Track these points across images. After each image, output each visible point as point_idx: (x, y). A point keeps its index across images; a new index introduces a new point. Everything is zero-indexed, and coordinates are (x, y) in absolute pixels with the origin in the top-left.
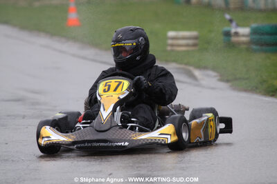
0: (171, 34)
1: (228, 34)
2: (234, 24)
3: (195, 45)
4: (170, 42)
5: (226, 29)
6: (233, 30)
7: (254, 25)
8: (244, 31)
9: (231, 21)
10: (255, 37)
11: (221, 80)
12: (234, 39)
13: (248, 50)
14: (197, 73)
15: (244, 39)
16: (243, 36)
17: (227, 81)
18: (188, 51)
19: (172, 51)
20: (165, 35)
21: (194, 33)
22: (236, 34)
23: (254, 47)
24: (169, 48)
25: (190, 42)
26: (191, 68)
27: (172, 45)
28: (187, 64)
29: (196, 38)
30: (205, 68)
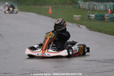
0: (75, 16)
2: (91, 14)
3: (81, 19)
4: (74, 18)
5: (89, 15)
6: (90, 15)
7: (95, 14)
8: (93, 16)
9: (90, 13)
10: (95, 17)
11: (86, 28)
12: (90, 18)
14: (81, 26)
15: (93, 18)
16: (93, 17)
17: (88, 28)
18: (79, 21)
19: (75, 20)
20: (73, 16)
21: (81, 16)
22: (91, 16)
23: (95, 20)
24: (74, 20)
25: (80, 18)
26: (79, 25)
27: (75, 19)
28: (79, 24)
29: (81, 17)
30: (83, 25)
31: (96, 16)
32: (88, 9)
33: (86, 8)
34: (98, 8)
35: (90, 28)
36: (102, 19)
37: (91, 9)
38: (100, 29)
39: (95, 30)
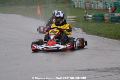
0: (68, 17)
1: (85, 17)
2: (87, 14)
3: (75, 20)
4: (68, 19)
5: (85, 15)
7: (93, 14)
8: (89, 16)
9: (86, 13)
10: (93, 18)
11: (83, 31)
12: (87, 18)
13: (91, 22)
14: (76, 29)
15: (90, 18)
17: (85, 31)
21: (75, 17)
23: (93, 21)
25: (74, 19)
26: (74, 27)
29: (76, 18)
30: (78, 27)
31: (93, 16)
32: (84, 8)
33: (82, 7)
34: (96, 7)
35: (87, 31)
36: (101, 20)
37: (87, 8)
38: (99, 32)
39: (93, 34)
